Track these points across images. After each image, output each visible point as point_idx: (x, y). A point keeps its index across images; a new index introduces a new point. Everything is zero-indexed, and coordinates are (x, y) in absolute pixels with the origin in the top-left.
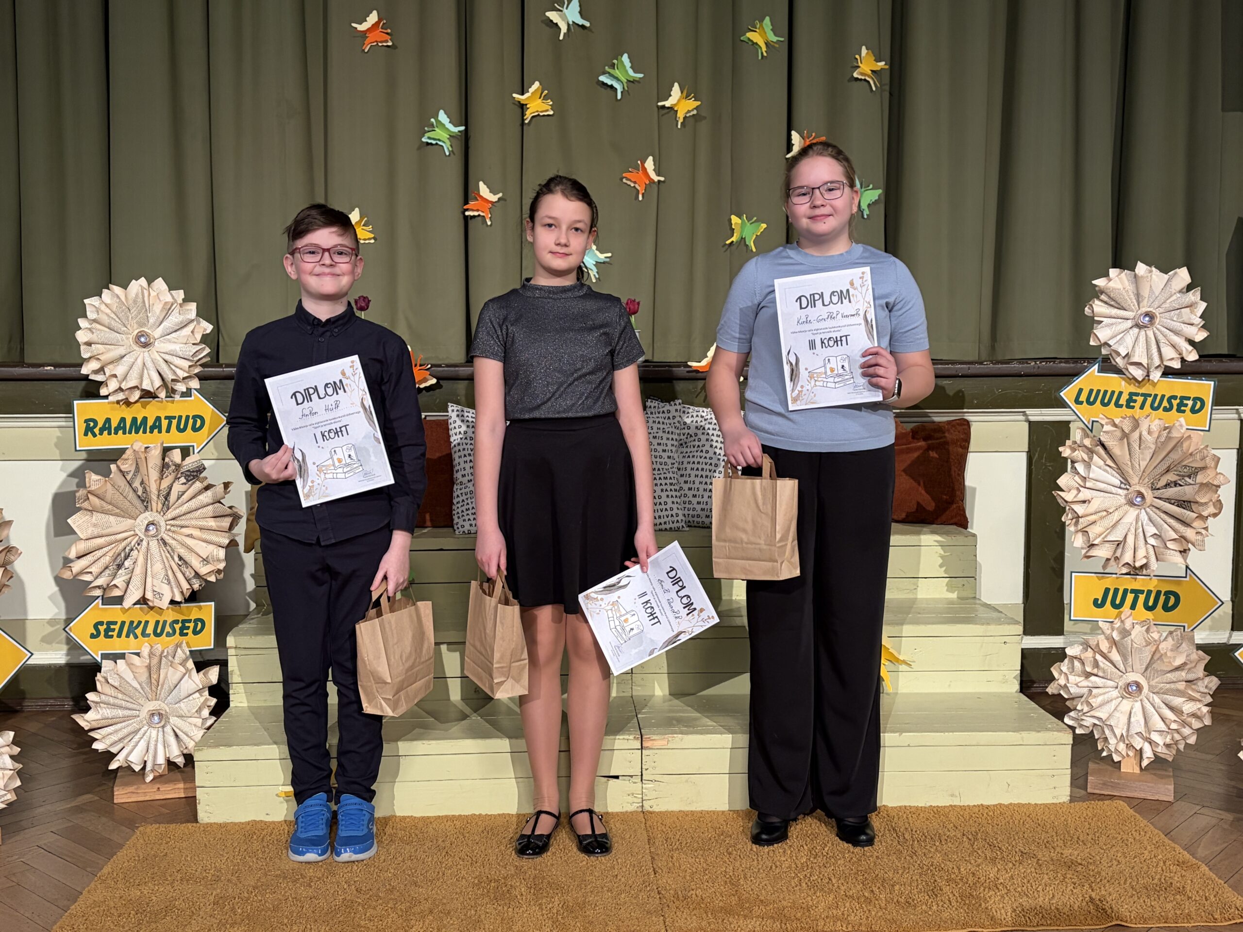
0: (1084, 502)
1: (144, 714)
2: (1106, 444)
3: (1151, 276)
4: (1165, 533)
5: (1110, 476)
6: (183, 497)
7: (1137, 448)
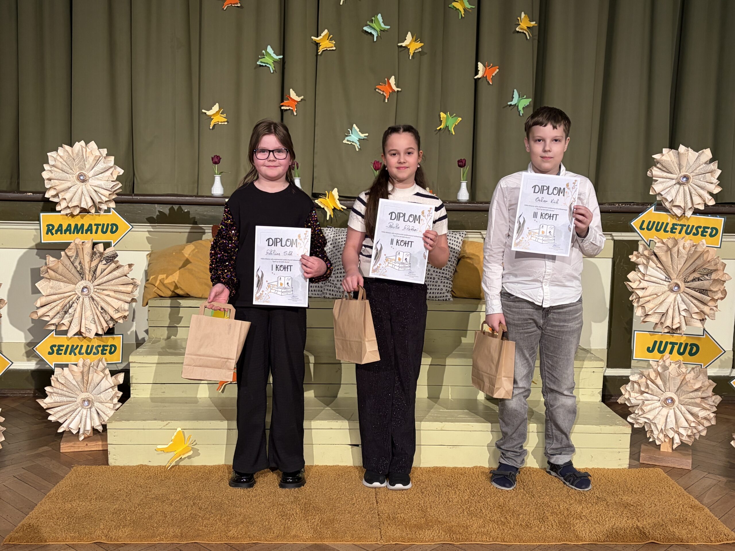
0: (643, 289)
1: (79, 400)
2: (657, 254)
3: (688, 153)
4: (691, 308)
5: (659, 274)
6: (104, 272)
7: (676, 257)
